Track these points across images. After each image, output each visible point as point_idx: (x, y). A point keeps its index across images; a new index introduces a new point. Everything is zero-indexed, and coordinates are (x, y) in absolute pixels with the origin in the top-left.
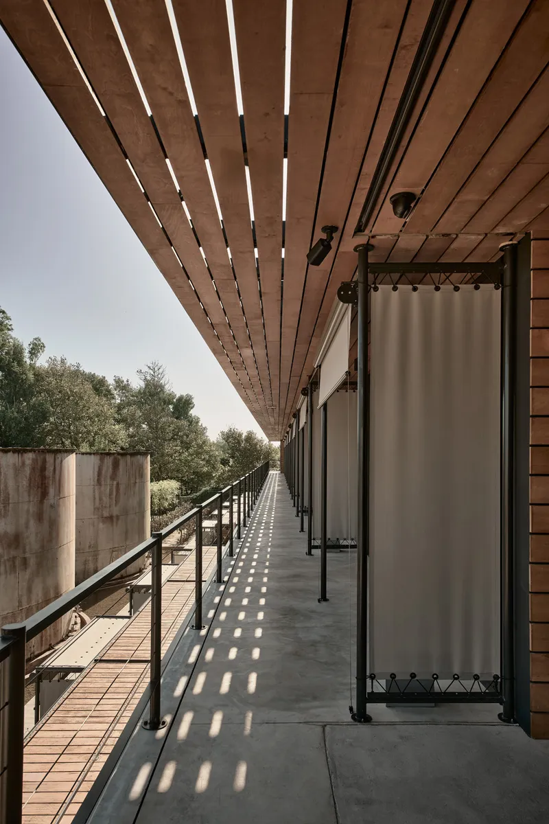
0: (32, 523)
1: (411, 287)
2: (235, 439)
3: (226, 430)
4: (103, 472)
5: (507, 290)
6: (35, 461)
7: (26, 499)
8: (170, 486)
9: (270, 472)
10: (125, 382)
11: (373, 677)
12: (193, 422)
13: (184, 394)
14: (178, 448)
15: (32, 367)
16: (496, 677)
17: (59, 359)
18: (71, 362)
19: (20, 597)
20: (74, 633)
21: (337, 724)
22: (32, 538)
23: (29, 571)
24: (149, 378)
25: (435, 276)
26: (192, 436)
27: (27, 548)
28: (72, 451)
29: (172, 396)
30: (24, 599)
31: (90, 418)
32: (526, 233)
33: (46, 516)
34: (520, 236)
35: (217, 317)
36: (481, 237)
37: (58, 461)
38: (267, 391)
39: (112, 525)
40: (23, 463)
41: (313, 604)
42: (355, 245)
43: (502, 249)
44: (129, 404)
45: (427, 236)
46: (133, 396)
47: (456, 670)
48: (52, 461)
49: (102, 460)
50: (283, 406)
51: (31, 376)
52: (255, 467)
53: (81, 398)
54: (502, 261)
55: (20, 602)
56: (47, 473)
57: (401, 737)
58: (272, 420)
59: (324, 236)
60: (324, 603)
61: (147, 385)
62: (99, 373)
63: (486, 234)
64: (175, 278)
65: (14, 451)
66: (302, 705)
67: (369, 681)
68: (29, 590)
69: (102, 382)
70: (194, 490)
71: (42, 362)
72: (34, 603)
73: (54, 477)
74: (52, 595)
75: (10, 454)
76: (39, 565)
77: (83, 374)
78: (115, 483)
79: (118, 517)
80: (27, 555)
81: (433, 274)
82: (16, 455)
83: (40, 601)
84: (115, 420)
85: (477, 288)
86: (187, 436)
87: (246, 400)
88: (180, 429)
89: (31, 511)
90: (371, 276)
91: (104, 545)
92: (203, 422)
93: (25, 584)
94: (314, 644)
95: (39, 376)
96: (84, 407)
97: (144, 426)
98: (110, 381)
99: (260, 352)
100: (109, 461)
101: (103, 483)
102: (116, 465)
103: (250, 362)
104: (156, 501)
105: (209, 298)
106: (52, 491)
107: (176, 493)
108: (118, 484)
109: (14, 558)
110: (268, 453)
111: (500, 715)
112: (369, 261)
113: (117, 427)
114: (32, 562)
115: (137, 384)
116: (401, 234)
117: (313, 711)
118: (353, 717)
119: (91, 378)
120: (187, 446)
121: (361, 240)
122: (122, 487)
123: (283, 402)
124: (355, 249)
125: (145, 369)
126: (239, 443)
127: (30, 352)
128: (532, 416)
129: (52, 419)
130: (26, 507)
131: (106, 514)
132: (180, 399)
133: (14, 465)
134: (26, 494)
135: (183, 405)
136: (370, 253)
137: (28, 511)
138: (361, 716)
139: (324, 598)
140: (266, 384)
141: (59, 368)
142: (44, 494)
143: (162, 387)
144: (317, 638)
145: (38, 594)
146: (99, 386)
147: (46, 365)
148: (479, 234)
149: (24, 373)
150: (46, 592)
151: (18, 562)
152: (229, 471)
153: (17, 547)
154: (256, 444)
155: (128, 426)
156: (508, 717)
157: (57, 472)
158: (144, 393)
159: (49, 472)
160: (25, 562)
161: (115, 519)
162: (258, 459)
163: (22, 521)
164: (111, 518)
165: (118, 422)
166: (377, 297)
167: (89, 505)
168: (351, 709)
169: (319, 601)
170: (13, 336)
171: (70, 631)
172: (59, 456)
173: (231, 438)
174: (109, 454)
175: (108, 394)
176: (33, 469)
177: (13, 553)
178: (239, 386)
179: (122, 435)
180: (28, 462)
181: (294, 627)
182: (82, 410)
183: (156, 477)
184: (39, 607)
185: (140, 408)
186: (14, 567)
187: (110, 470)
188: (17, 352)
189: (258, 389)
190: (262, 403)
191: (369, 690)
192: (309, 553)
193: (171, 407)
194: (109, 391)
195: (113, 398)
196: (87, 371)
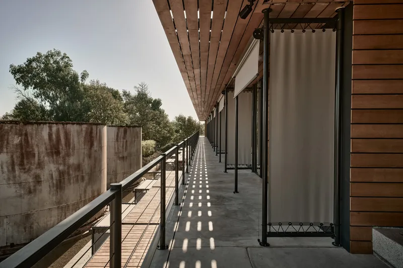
0: (86, 159)
1: (290, 30)
2: (182, 120)
3: (178, 116)
4: (119, 135)
5: (340, 32)
6: (87, 129)
7: (83, 147)
8: (151, 143)
9: (200, 136)
10: (128, 93)
11: (270, 225)
12: (162, 112)
13: (157, 98)
14: (155, 125)
15: (83, 85)
16: (331, 224)
17: (95, 81)
18: (101, 82)
19: (81, 195)
20: (107, 213)
21: (253, 247)
22: (86, 167)
23: (85, 182)
24: (140, 90)
25: (303, 25)
26: (161, 119)
27: (84, 171)
28: (105, 125)
29: (151, 99)
30: (83, 196)
31: (111, 110)
32: (351, 2)
33: (93, 156)
34: (347, 3)
35: (186, 51)
36: (327, 4)
37: (98, 129)
38: (203, 93)
39: (124, 161)
40: (82, 130)
41: (232, 194)
42: (263, 9)
43: (336, 11)
44: (130, 103)
45: (300, 4)
46: (132, 99)
47: (312, 221)
48: (95, 129)
49: (118, 129)
50: (209, 102)
51: (82, 89)
52: (192, 133)
53: (107, 100)
54: (336, 17)
55: (81, 197)
56: (93, 135)
57: (286, 253)
58: (203, 109)
59: (249, 3)
60: (236, 194)
61: (139, 94)
62: (115, 89)
63: (330, 3)
64: (168, 29)
65: (77, 124)
66: (234, 239)
67: (268, 226)
68: (85, 191)
69: (117, 92)
70: (162, 145)
71: (87, 82)
72: (87, 198)
73: (96, 137)
74: (96, 194)
75: (75, 125)
76: (90, 179)
77: (108, 89)
78: (125, 141)
79: (126, 157)
80: (84, 175)
81: (302, 24)
82: (78, 125)
83: (90, 197)
84: (124, 111)
85: (324, 31)
86: (159, 119)
87: (192, 98)
88: (155, 116)
89: (86, 153)
90: (270, 25)
91: (120, 171)
92: (166, 112)
93: (83, 189)
94: (235, 212)
95: (86, 89)
96: (108, 104)
97: (137, 114)
98: (121, 92)
99: (204, 71)
100: (122, 130)
101: (119, 141)
102: (125, 132)
103: (197, 77)
104: (144, 150)
105: (184, 40)
106: (95, 144)
107: (154, 146)
108: (126, 141)
109: (78, 176)
110: (199, 127)
111: (333, 243)
112: (270, 18)
113: (124, 114)
114: (86, 178)
115: (134, 93)
116: (287, 3)
117: (240, 241)
118: (260, 244)
119: (111, 91)
120: (159, 124)
121: (267, 6)
122: (128, 143)
123: (210, 99)
124: (262, 12)
125: (138, 86)
126: (184, 122)
127: (81, 77)
128: (353, 94)
129: (92, 111)
130: (83, 151)
131: (121, 156)
132: (155, 100)
133: (77, 131)
134: (83, 145)
135: (157, 103)
136: (270, 13)
137: (84, 153)
138: (264, 243)
139: (236, 191)
140: (203, 88)
141: (95, 85)
142: (92, 145)
143: (146, 95)
144: (236, 209)
145: (89, 194)
146: (115, 94)
147: (89, 84)
148: (326, 3)
149: (78, 88)
150: (93, 192)
151: (79, 178)
152: (180, 135)
153: (79, 171)
154: (193, 122)
155: (130, 113)
156: (338, 243)
157: (98, 134)
158: (138, 98)
159: (94, 135)
160: (83, 178)
161: (125, 158)
162: (194, 130)
163: (81, 158)
164: (123, 158)
165: (125, 112)
166: (273, 36)
167: (112, 151)
168: (259, 240)
169: (234, 193)
170: (73, 69)
171: (105, 212)
172: (99, 126)
173: (181, 119)
174: (122, 126)
175: (120, 99)
176: (86, 133)
177: (77, 173)
178: (190, 90)
179: (127, 118)
180: (84, 129)
181: (224, 204)
182: (107, 106)
183: (145, 139)
184: (90, 200)
185: (136, 105)
186: (77, 180)
187: (123, 134)
188: (75, 77)
189: (199, 92)
190: (200, 100)
191: (268, 231)
192: (226, 172)
193: (150, 105)
194: (120, 97)
195: (122, 100)
196: (109, 87)
